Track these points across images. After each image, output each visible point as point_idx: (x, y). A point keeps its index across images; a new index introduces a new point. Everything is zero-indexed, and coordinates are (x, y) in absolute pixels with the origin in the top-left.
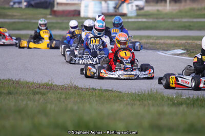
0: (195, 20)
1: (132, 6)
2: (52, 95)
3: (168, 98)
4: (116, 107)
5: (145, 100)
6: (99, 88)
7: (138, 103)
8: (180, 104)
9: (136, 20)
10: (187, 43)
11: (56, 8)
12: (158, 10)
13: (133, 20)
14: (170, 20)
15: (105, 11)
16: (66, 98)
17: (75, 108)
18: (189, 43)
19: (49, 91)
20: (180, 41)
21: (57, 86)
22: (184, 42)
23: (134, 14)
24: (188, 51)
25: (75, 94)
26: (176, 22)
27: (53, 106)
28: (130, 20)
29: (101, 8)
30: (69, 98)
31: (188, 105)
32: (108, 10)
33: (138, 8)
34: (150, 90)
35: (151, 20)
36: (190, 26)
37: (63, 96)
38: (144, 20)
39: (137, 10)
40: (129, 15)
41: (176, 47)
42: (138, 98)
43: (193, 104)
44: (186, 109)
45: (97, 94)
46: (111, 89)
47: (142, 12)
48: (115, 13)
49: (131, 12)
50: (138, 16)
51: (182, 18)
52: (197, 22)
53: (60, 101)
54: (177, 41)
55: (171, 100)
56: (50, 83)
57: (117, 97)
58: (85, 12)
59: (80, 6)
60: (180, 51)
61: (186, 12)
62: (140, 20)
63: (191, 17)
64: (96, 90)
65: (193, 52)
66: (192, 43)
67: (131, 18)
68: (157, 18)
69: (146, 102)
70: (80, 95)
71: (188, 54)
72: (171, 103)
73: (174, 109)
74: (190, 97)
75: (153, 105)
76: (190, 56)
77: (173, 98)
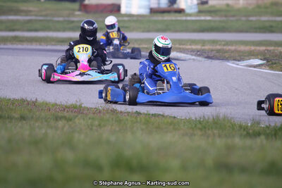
0: (279, 19)
2: (82, 121)
3: (241, 127)
4: (169, 137)
5: (209, 129)
6: (146, 112)
7: (199, 133)
8: (257, 134)
9: (198, 18)
10: (268, 50)
12: (228, 5)
13: (193, 18)
14: (244, 19)
15: (154, 5)
16: (99, 125)
17: (113, 138)
18: (270, 51)
19: (77, 116)
20: (258, 48)
21: (88, 109)
22: (262, 48)
23: (194, 10)
24: (268, 62)
25: (113, 119)
26: (252, 21)
27: (82, 137)
28: (189, 18)
30: (105, 126)
31: (267, 136)
32: (159, 4)
33: (199, 1)
34: (215, 115)
35: (217, 19)
36: (271, 27)
37: (96, 123)
38: (208, 18)
39: (198, 4)
40: (188, 11)
41: (253, 55)
42: (199, 126)
43: (275, 135)
44: (265, 142)
45: (143, 120)
46: (161, 113)
47: (205, 7)
48: (169, 9)
49: (191, 8)
50: (200, 12)
51: (260, 16)
53: (91, 129)
54: (253, 48)
55: (244, 130)
56: (78, 104)
57: (171, 124)
58: (127, 7)
60: (258, 62)
61: (266, 8)
62: (203, 18)
63: (272, 14)
64: (141, 114)
65: (275, 63)
66: (274, 50)
67: (190, 15)
68: (226, 16)
69: (210, 132)
70: (119, 121)
71: (268, 65)
72: (245, 133)
73: (248, 142)
74: (270, 125)
75: (220, 136)
76: (272, 68)
77: (247, 126)
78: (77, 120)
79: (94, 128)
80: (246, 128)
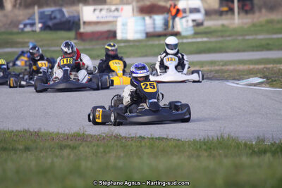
0: (275, 36)
1: (187, 21)
2: (86, 149)
3: (246, 145)
4: (175, 160)
5: (214, 150)
6: (149, 137)
7: (206, 154)
8: (265, 152)
9: (194, 40)
10: (266, 68)
11: (82, 30)
12: (223, 25)
13: (190, 40)
14: (240, 38)
15: (150, 30)
16: (104, 152)
17: (120, 164)
18: (269, 68)
19: (81, 144)
20: (257, 67)
21: (92, 136)
22: (261, 67)
23: (190, 32)
24: (268, 79)
25: (117, 145)
26: (248, 40)
28: (185, 41)
29: (145, 25)
30: (109, 152)
31: (274, 154)
32: (154, 28)
33: (195, 23)
34: (219, 135)
35: (213, 39)
36: (268, 44)
37: (101, 150)
38: (205, 39)
39: (194, 26)
40: (184, 33)
41: (252, 74)
42: (204, 147)
44: (272, 159)
45: (148, 144)
46: (165, 137)
48: (165, 32)
49: (186, 30)
50: (196, 34)
51: (256, 34)
52: (278, 39)
53: (96, 156)
54: (251, 67)
55: (250, 148)
56: (81, 132)
57: (175, 147)
58: (122, 33)
59: (116, 25)
60: (257, 80)
61: (262, 26)
62: (199, 40)
63: (268, 32)
64: (145, 138)
65: (275, 81)
66: (273, 68)
67: (186, 37)
68: (222, 36)
69: (215, 152)
71: (268, 83)
72: (251, 151)
73: (256, 160)
74: (275, 142)
75: (226, 156)
76: (272, 86)
77: (252, 145)
78: (81, 148)
79: (99, 155)
80: (251, 147)
